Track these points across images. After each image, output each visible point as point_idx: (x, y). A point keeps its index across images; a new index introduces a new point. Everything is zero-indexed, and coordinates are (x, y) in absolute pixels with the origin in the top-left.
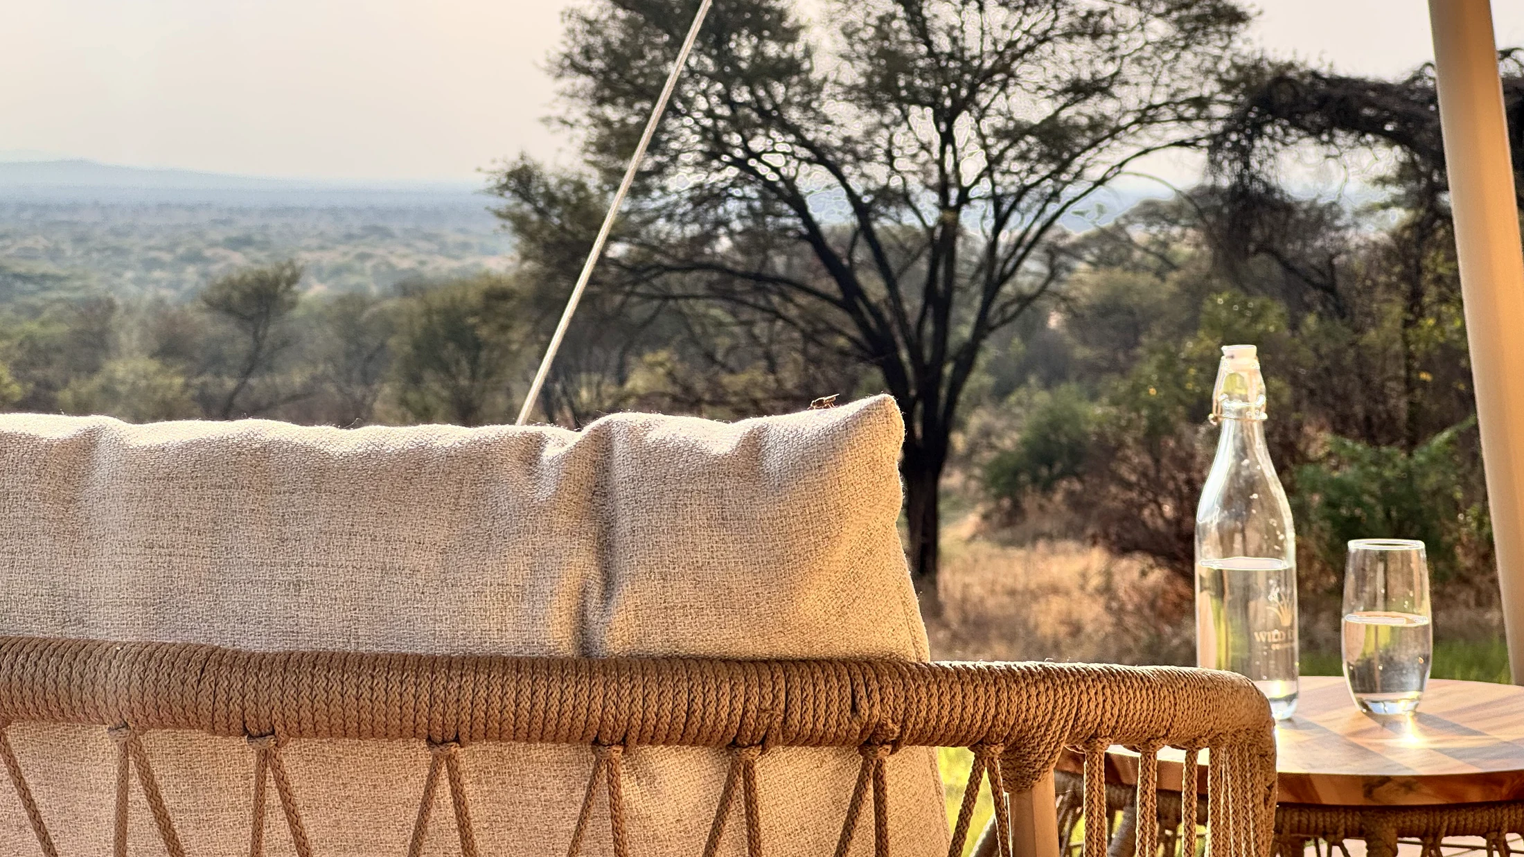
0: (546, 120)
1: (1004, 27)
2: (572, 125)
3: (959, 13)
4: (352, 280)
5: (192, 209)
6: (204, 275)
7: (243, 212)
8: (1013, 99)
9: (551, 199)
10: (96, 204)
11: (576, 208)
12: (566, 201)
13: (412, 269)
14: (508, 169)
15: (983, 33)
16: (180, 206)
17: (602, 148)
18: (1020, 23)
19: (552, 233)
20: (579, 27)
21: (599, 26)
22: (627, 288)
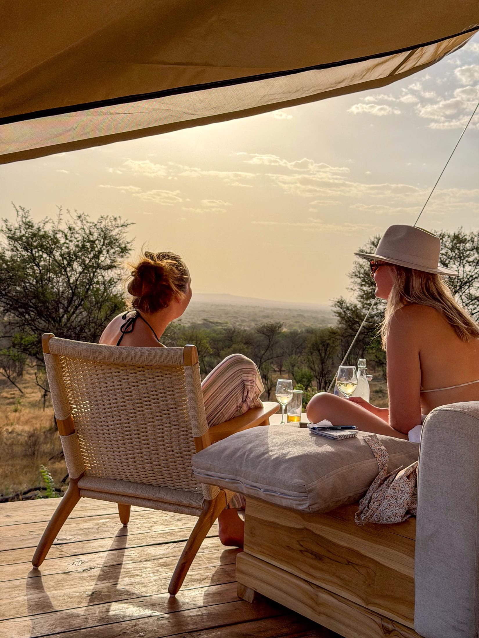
0: (348, 288)
1: (470, 271)
2: (354, 291)
3: (458, 268)
4: (294, 328)
5: (254, 308)
6: (256, 324)
7: (267, 309)
8: (471, 291)
9: (348, 309)
10: (231, 305)
11: (354, 311)
12: (352, 310)
13: (309, 326)
14: (337, 300)
15: (464, 272)
16: (251, 307)
17: (362, 297)
18: (474, 271)
19: (348, 318)
20: (358, 266)
21: (363, 266)
22: (366, 333)
